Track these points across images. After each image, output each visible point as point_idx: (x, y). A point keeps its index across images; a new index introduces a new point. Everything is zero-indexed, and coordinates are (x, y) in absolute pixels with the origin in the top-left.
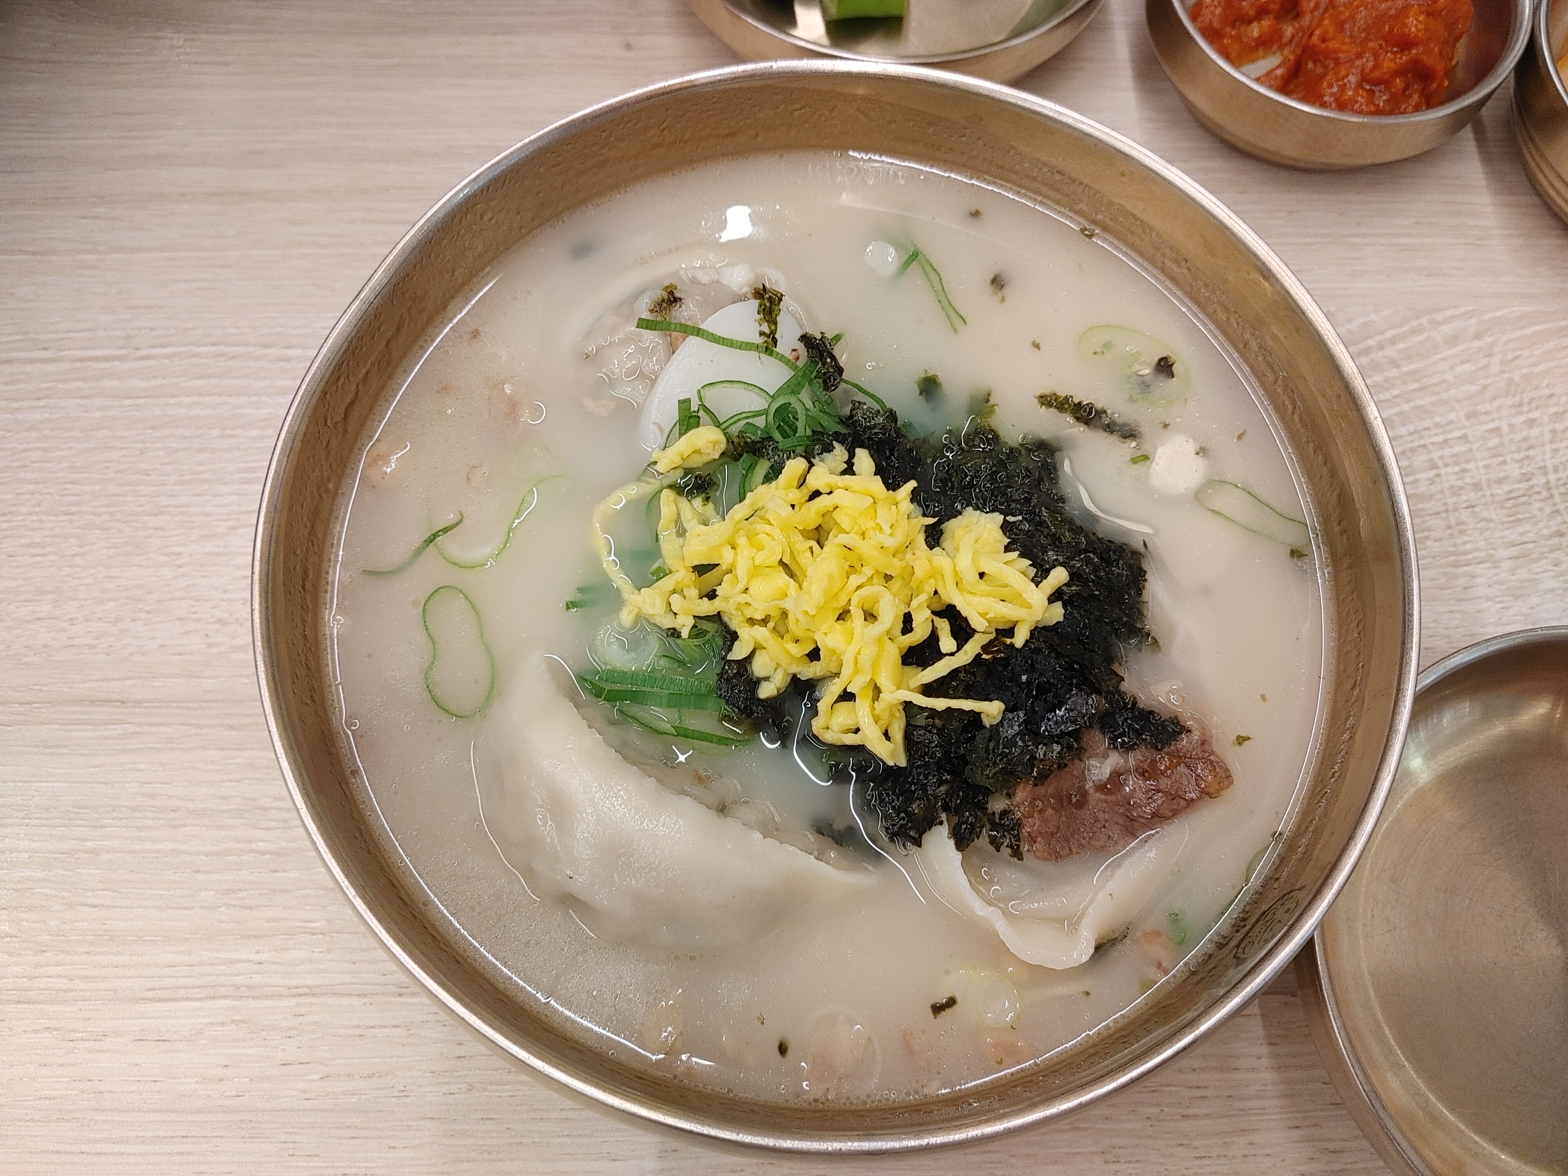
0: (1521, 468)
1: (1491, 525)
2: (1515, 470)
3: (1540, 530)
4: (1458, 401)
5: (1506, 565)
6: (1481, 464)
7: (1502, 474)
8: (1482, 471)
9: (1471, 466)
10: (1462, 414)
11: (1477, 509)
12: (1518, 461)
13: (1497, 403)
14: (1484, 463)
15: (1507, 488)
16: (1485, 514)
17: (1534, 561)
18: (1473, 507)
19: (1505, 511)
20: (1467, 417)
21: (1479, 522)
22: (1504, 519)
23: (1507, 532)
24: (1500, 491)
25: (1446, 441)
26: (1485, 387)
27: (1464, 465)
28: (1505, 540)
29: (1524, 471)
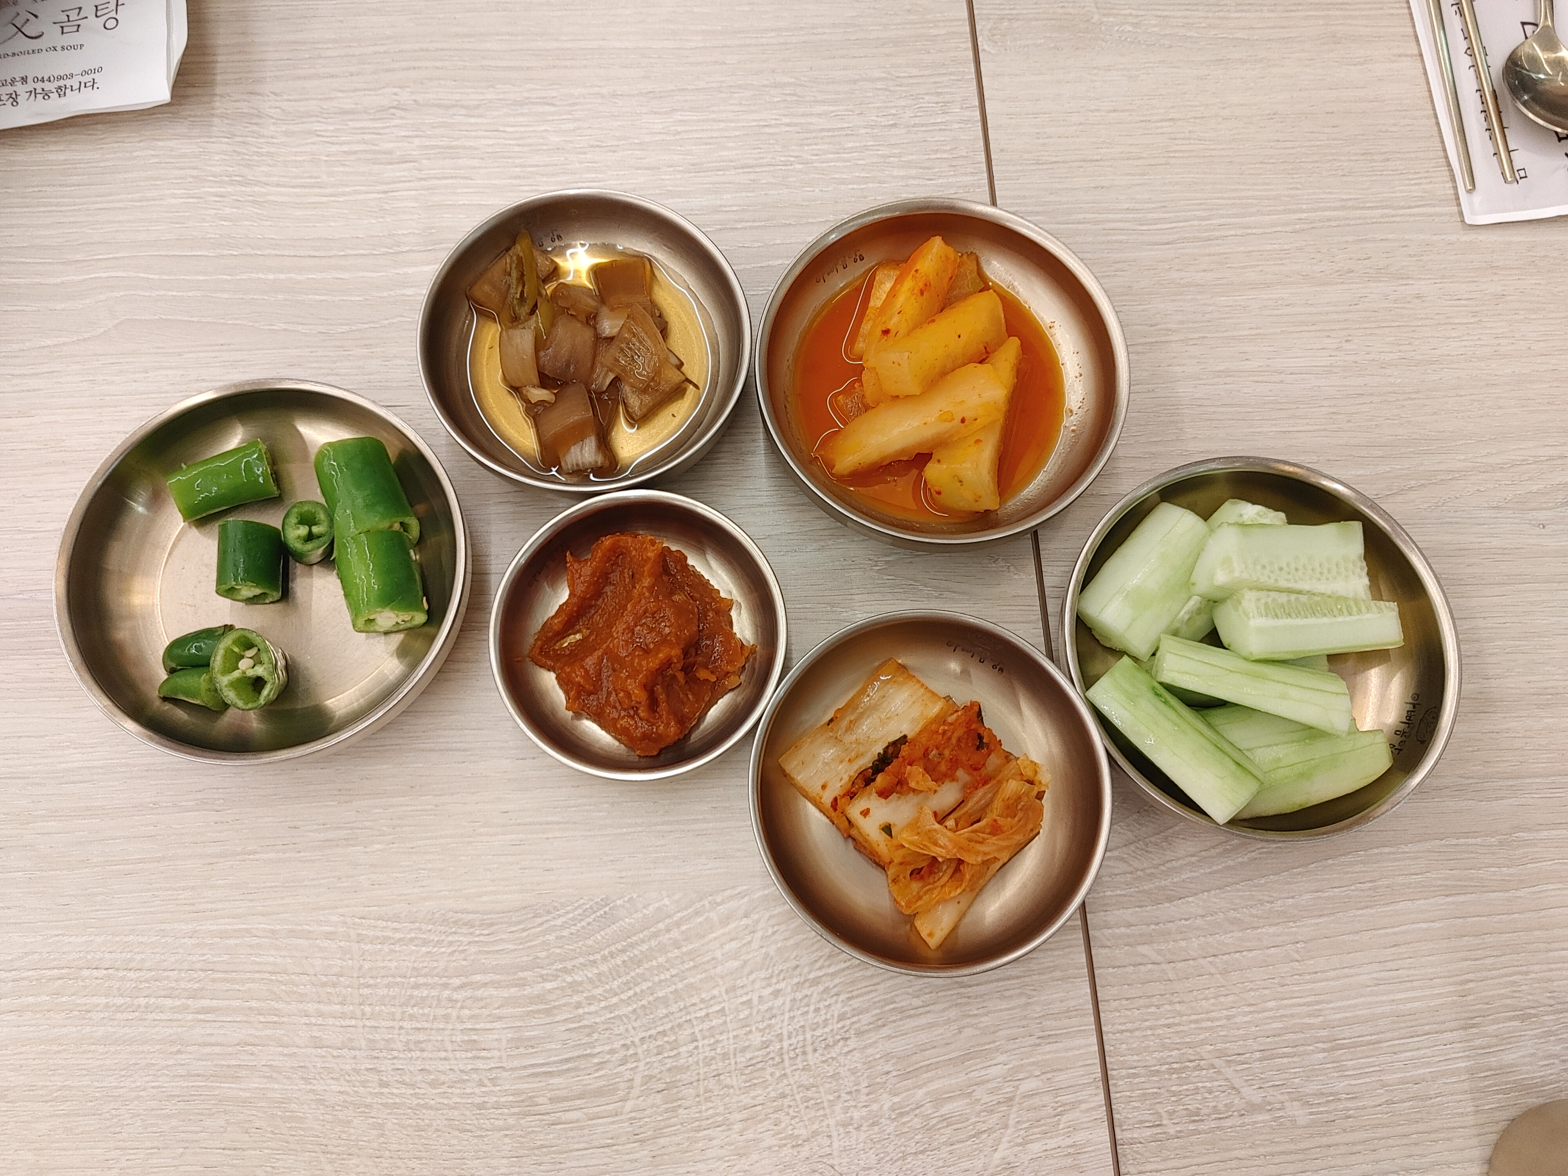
0: (762, 1036)
1: (732, 1090)
2: (756, 1039)
3: (769, 1093)
4: (722, 977)
5: (737, 1127)
6: (731, 1035)
7: (746, 1044)
8: (731, 1041)
9: (724, 1037)
10: (723, 989)
11: (722, 1077)
12: (760, 1030)
13: (752, 978)
14: (735, 1033)
15: (748, 1056)
16: (728, 1081)
17: (761, 1122)
18: (719, 1075)
19: (744, 1077)
20: (727, 992)
21: (723, 1088)
22: (743, 1085)
23: (743, 1096)
24: (742, 1059)
25: (707, 1015)
26: (746, 962)
27: (717, 1037)
28: (740, 1104)
29: (764, 1039)
